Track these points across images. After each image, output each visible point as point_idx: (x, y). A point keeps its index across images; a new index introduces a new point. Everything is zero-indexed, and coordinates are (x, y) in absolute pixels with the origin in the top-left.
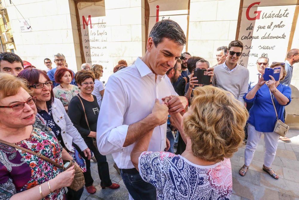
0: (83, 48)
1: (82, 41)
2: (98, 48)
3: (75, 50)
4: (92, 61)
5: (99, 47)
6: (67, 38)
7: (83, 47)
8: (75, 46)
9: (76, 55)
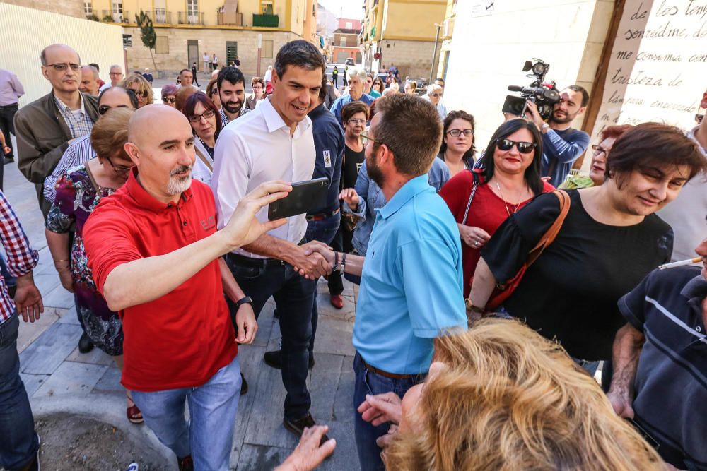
0: (612, 55)
1: (615, 36)
2: (669, 57)
3: (584, 61)
4: (626, 98)
5: (675, 56)
6: (570, 26)
7: (610, 53)
8: (587, 48)
9: (578, 77)
